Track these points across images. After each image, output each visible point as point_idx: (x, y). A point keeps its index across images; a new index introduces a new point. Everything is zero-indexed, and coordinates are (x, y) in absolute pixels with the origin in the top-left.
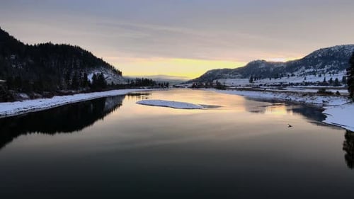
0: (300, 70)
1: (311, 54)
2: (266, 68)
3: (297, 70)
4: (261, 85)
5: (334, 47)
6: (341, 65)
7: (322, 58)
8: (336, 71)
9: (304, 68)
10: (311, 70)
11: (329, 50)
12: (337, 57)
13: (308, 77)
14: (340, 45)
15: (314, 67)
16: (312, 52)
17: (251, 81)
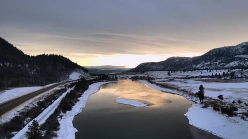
0: (201, 63)
1: (208, 52)
2: (179, 62)
3: (199, 63)
4: (174, 78)
5: (223, 48)
6: (228, 60)
7: (216, 55)
8: (224, 64)
9: (204, 62)
10: (209, 63)
11: (220, 49)
12: (225, 54)
15: (211, 61)
16: (209, 51)
17: (169, 74)
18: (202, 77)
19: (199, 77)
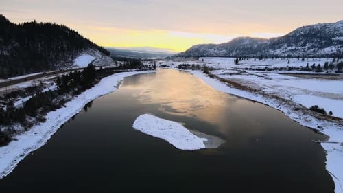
0: (283, 47)
1: (293, 32)
2: (250, 44)
3: (279, 48)
4: (246, 69)
5: (316, 25)
6: (322, 44)
7: (305, 36)
8: (316, 50)
9: (286, 45)
10: (293, 48)
11: (311, 28)
12: (319, 35)
13: (291, 60)
14: (322, 23)
15: (296, 45)
16: (295, 29)
17: (237, 62)
18: (291, 69)
19: (286, 69)
